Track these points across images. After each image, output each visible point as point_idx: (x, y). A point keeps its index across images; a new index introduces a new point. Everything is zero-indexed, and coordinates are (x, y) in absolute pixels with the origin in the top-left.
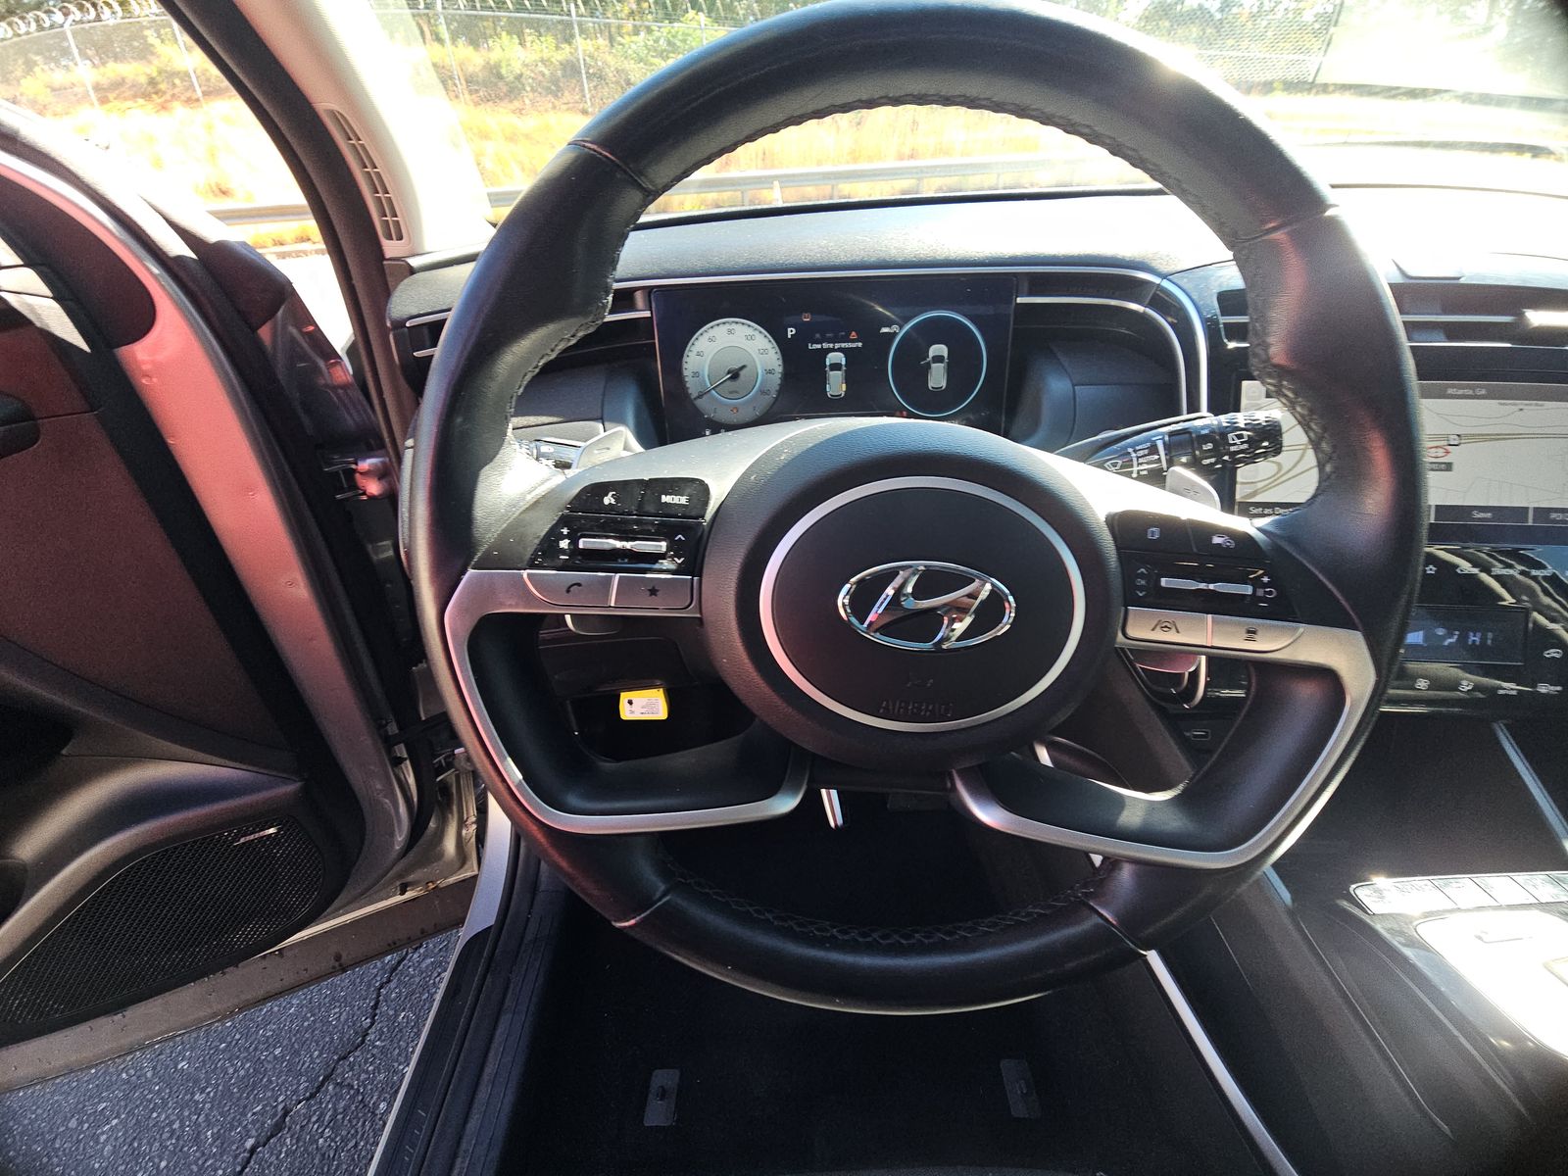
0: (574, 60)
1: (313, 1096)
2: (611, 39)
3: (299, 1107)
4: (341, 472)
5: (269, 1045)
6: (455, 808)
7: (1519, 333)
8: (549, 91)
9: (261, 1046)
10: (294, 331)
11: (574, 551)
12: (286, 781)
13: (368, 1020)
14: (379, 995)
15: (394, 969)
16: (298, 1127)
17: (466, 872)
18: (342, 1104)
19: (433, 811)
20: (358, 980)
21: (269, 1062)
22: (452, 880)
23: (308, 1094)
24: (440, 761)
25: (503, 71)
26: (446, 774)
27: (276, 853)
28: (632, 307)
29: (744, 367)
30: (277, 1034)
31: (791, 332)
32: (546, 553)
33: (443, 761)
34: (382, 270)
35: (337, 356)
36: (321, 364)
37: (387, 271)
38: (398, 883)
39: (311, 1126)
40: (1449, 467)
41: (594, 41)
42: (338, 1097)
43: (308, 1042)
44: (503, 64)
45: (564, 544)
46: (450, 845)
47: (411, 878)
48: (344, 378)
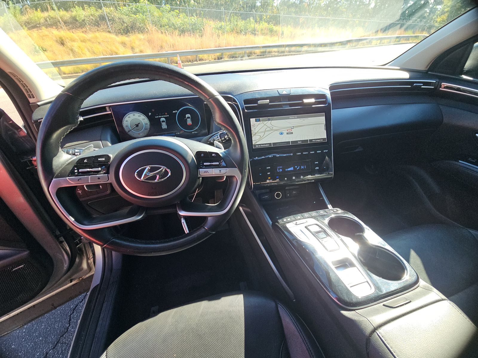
0: (103, 15)
1: (54, 348)
2: (116, 8)
3: (50, 351)
4: (27, 161)
5: (38, 337)
6: (85, 255)
7: (303, 104)
8: (95, 25)
9: (35, 338)
10: (5, 123)
11: (79, 172)
12: (25, 251)
13: (68, 325)
14: (70, 317)
15: (74, 309)
16: (51, 356)
17: (92, 272)
18: (64, 348)
19: (77, 256)
20: (63, 315)
21: (39, 342)
22: (87, 276)
23: (53, 348)
24: (77, 241)
25: (78, 19)
26: (80, 245)
27: (25, 273)
28: (106, 111)
29: (139, 123)
30: (40, 334)
31: (150, 114)
32: (72, 173)
33: (78, 242)
34: (30, 106)
35: (21, 128)
36: (16, 131)
37: (31, 107)
38: (69, 280)
39: (55, 355)
40: (292, 133)
41: (110, 9)
42: (62, 347)
43: (50, 334)
44: (77, 16)
45: (76, 171)
46: (85, 266)
47: (73, 277)
48: (24, 134)
